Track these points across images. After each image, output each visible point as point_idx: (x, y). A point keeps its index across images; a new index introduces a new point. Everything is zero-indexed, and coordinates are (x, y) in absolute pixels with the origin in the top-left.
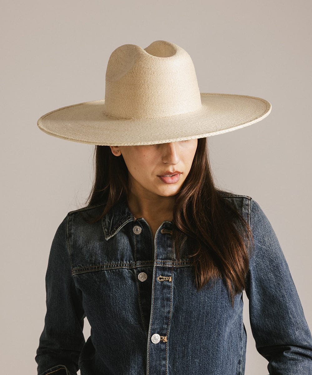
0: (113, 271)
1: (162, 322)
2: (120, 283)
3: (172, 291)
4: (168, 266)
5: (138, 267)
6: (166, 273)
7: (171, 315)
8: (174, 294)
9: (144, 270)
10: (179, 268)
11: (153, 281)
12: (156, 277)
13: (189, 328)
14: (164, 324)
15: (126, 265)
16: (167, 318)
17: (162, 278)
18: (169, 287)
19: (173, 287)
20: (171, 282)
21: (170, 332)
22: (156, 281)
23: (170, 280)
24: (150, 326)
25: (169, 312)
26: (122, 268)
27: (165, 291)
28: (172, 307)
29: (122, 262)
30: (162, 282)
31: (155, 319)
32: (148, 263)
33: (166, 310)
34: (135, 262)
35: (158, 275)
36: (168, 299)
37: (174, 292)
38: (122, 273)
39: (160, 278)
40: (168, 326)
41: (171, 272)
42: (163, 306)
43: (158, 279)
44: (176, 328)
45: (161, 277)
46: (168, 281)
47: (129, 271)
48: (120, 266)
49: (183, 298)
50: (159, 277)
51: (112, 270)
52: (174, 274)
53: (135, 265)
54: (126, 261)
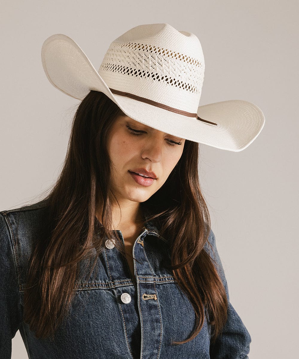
0: (88, 293)
1: (154, 347)
2: (100, 307)
3: (160, 311)
4: (151, 282)
5: (118, 287)
6: (150, 291)
7: (161, 338)
8: (162, 313)
9: (125, 290)
10: (161, 284)
11: (139, 300)
12: (141, 296)
13: (179, 350)
14: (155, 348)
15: (102, 284)
16: (158, 342)
17: (146, 297)
18: (155, 307)
19: (160, 307)
20: (156, 300)
21: (160, 357)
22: (141, 300)
23: (156, 298)
24: (141, 353)
25: (159, 335)
26: (98, 289)
27: (153, 311)
28: (162, 328)
29: (96, 281)
30: (147, 301)
31: (146, 344)
32: (128, 281)
33: (157, 332)
34: (112, 281)
35: (142, 294)
36: (157, 321)
37: (162, 311)
38: (100, 294)
39: (145, 297)
40: (158, 351)
41: (154, 290)
42: (153, 329)
43: (143, 297)
44: (166, 352)
45: (146, 295)
46: (154, 299)
47: (107, 292)
48: (96, 286)
49: (173, 318)
50: (144, 295)
51: (86, 290)
52: (158, 291)
53: (114, 284)
54: (101, 279)
